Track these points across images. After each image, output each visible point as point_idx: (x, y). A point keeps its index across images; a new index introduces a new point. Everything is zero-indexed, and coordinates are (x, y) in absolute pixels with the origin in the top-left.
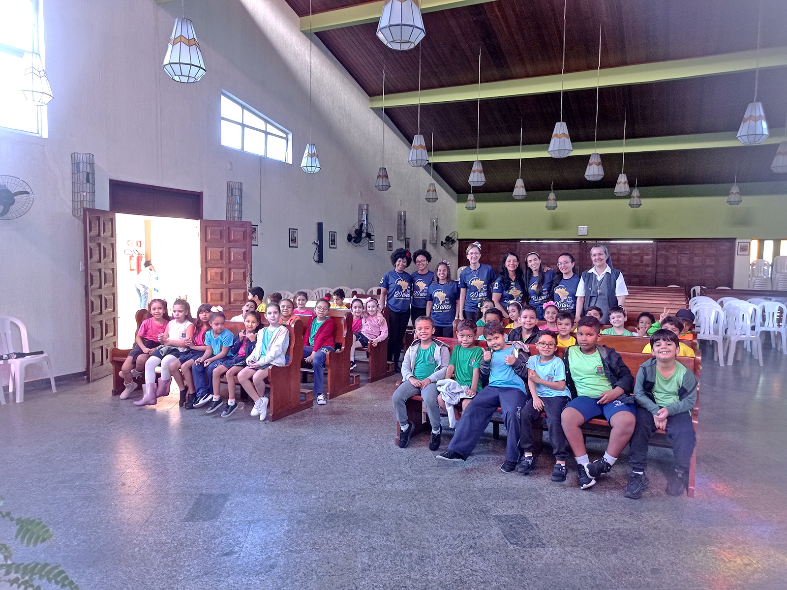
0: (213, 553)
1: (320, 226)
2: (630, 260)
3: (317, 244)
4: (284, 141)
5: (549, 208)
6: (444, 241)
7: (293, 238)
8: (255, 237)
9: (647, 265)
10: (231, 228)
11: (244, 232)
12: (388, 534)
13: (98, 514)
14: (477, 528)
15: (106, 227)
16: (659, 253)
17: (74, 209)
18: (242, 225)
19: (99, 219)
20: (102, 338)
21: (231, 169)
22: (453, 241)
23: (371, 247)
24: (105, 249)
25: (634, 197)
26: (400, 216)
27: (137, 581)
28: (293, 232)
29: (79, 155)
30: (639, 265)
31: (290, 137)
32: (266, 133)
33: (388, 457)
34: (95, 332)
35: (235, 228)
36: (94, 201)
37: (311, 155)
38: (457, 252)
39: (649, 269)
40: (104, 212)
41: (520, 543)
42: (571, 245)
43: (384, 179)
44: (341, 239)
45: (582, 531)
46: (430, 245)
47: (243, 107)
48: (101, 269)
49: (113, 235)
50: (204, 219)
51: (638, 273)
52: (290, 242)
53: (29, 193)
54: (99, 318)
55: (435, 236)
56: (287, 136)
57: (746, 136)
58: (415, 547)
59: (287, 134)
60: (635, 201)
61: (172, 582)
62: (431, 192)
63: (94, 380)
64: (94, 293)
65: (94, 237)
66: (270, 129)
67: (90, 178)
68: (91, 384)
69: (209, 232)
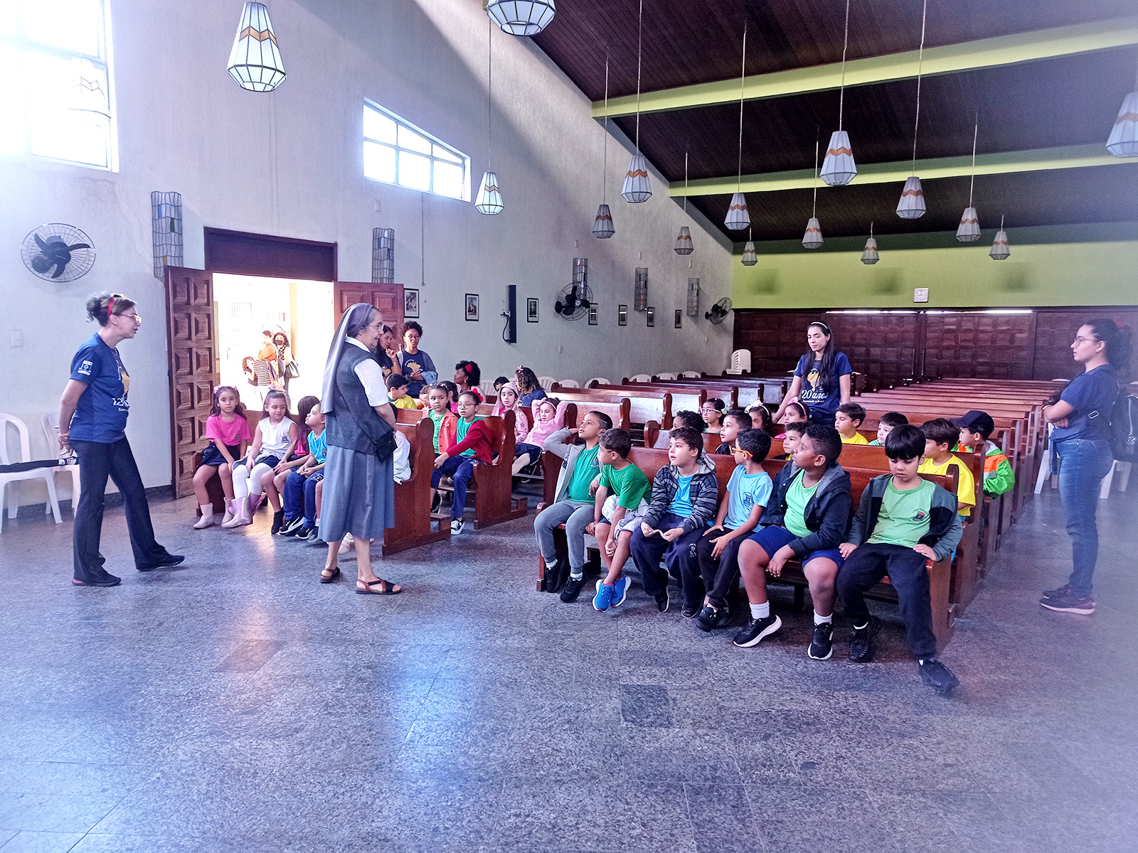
0: (231, 710)
1: (512, 289)
2: (993, 340)
3: (508, 316)
4: (460, 169)
5: (867, 262)
6: (710, 312)
7: (472, 308)
8: (414, 306)
9: (1021, 348)
10: (375, 293)
11: (394, 299)
12: (466, 700)
13: (114, 657)
14: (590, 699)
15: (198, 291)
16: (1040, 329)
17: (155, 268)
18: (391, 289)
19: (187, 281)
20: (194, 441)
21: (379, 211)
22: (724, 313)
23: (593, 319)
24: (197, 322)
25: (997, 244)
26: (638, 275)
27: (124, 737)
28: (472, 299)
29: (160, 194)
30: (1008, 348)
31: (468, 162)
32: (432, 158)
33: (518, 605)
34: (183, 433)
35: (381, 293)
36: (182, 257)
37: (490, 189)
38: (731, 328)
39: (1023, 354)
40: (195, 272)
41: (638, 720)
42: (903, 317)
43: (606, 221)
44: (546, 310)
45: (734, 710)
46: (688, 317)
47: (398, 122)
48: (191, 348)
49: (209, 302)
50: (339, 280)
51: (1005, 360)
52: (468, 313)
53: (89, 247)
54: (190, 414)
55: (695, 304)
56: (463, 163)
57: (1119, 145)
58: (493, 718)
59: (463, 159)
60: (1000, 249)
61: (165, 740)
62: (683, 240)
63: (183, 497)
64: (181, 381)
65: (180, 305)
66: (438, 151)
67: (175, 225)
68: (178, 502)
69: (345, 298)
